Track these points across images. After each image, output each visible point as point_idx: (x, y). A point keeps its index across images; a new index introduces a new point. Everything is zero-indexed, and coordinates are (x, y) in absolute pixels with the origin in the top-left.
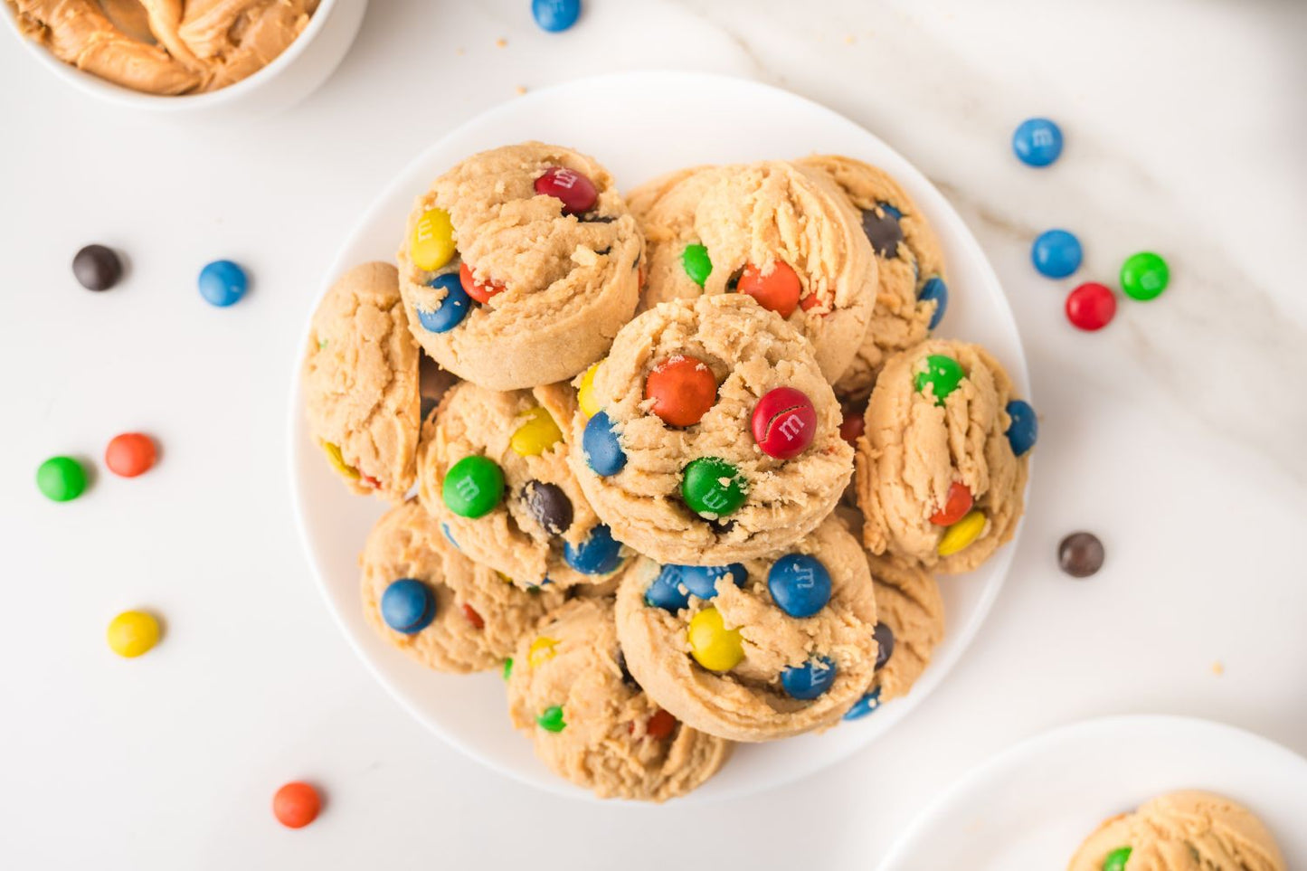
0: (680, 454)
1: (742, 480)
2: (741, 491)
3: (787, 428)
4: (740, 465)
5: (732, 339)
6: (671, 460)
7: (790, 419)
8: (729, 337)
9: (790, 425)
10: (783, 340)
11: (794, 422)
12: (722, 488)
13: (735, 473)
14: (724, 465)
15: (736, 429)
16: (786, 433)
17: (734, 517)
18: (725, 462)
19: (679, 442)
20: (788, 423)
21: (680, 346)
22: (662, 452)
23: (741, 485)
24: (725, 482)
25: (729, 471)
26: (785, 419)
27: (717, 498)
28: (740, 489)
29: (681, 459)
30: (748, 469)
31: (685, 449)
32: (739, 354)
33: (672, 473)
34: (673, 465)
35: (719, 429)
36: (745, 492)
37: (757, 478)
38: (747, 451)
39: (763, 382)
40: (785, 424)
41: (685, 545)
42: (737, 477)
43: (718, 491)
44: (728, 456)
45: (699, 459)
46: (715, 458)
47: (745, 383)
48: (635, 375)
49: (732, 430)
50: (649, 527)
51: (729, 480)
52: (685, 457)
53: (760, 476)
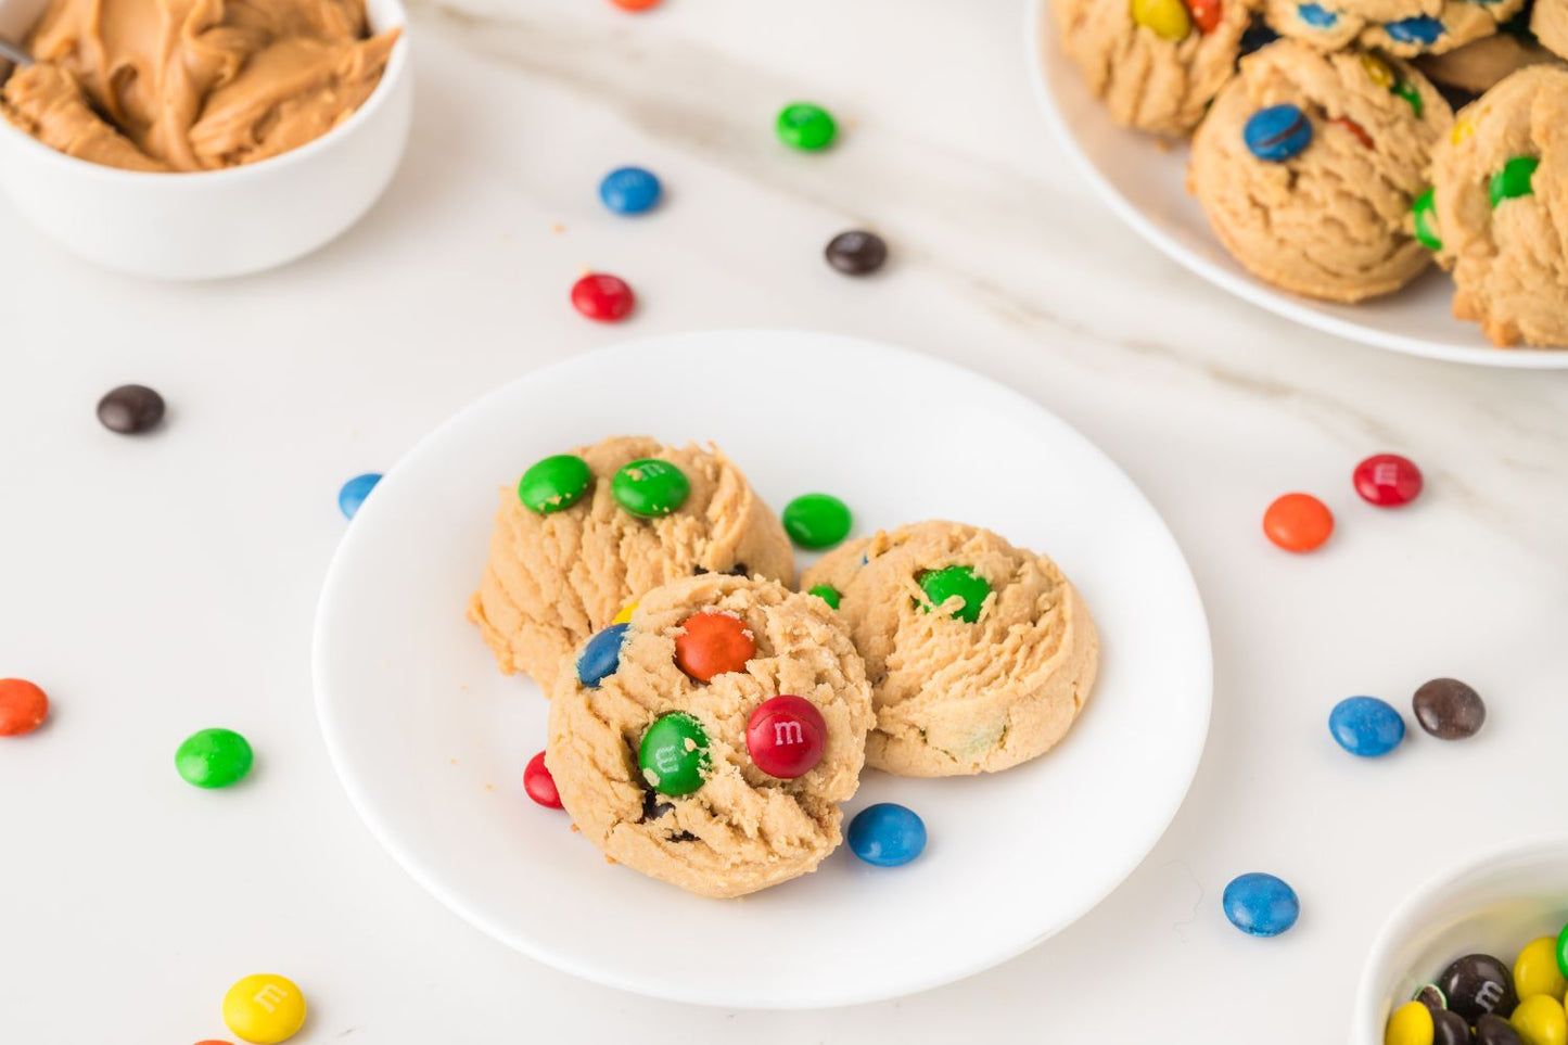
0: (667, 695)
1: (706, 758)
2: (698, 769)
3: (783, 729)
4: (717, 741)
5: (796, 633)
6: (655, 693)
7: (793, 723)
8: (795, 628)
9: (788, 729)
10: (846, 678)
11: (793, 729)
12: (682, 751)
13: (705, 745)
14: (700, 731)
15: (737, 705)
16: (779, 733)
17: (674, 802)
18: (704, 729)
19: (675, 681)
20: (788, 726)
21: (746, 607)
22: (652, 678)
23: (702, 762)
24: (690, 744)
25: (701, 740)
26: (788, 720)
27: (671, 759)
28: (698, 765)
29: (665, 700)
30: (719, 751)
31: (677, 692)
32: (794, 649)
33: (647, 710)
34: (654, 701)
35: (721, 696)
36: (702, 773)
37: (722, 765)
38: (731, 734)
39: (795, 685)
40: (784, 724)
41: (606, 797)
42: (703, 751)
43: (677, 752)
44: (711, 727)
45: (680, 712)
46: (697, 719)
47: (778, 671)
48: (684, 605)
49: (732, 703)
50: (586, 751)
51: (695, 745)
52: (672, 700)
53: (726, 767)
